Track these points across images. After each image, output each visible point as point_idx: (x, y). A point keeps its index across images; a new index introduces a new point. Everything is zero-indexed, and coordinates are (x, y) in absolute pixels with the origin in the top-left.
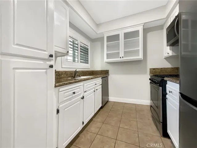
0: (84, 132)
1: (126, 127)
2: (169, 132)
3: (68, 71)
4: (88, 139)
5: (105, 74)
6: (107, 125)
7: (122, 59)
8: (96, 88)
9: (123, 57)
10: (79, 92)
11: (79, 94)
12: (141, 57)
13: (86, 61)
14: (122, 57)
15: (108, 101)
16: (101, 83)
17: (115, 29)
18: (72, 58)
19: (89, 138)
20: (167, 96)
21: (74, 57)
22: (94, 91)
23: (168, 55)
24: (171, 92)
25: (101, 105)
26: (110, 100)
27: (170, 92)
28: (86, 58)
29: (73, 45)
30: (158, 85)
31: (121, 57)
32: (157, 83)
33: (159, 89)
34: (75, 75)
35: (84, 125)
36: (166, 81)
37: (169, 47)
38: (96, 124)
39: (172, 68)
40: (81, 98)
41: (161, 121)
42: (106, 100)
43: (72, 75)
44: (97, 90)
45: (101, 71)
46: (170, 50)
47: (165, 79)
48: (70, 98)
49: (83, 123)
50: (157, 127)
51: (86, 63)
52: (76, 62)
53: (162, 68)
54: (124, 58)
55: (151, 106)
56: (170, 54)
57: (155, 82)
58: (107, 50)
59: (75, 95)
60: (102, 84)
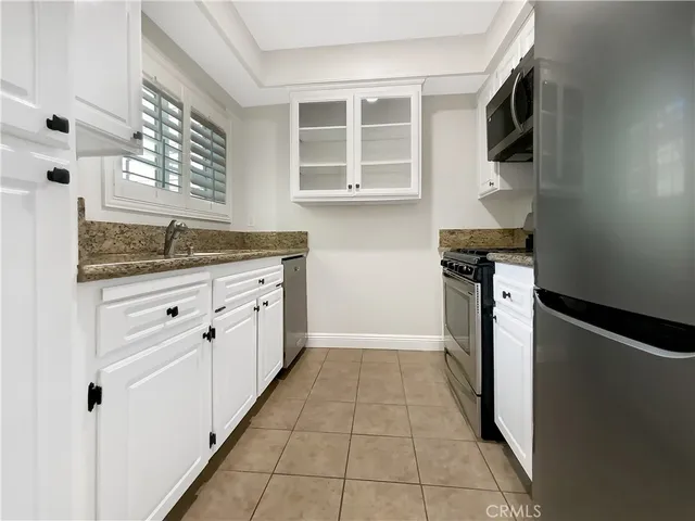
0: (218, 475)
1: (373, 431)
2: (500, 420)
3: (136, 227)
4: (235, 499)
5: (295, 245)
6: (306, 435)
7: (354, 192)
8: (264, 298)
9: (358, 186)
10: (192, 310)
11: (194, 319)
12: (414, 188)
13: (214, 189)
14: (354, 186)
15: (304, 349)
16: (281, 280)
17: (330, 79)
18: (151, 171)
19: (240, 494)
20: (496, 311)
21: (164, 170)
22: (258, 309)
23: (490, 188)
24: (509, 295)
25: (279, 365)
26: (310, 345)
27: (505, 295)
28: (214, 179)
29: (157, 114)
30: (471, 277)
31: (350, 187)
32: (468, 273)
33: (472, 292)
34: (167, 245)
35: (217, 447)
36: (492, 264)
37: (492, 163)
38: (264, 437)
39: (499, 231)
40: (204, 336)
41: (479, 392)
42: (300, 344)
43: (154, 245)
44: (266, 304)
45: (279, 234)
46: (496, 172)
47: (491, 256)
48: (154, 335)
49: (213, 439)
50: (464, 414)
51: (214, 199)
52: (171, 188)
53: (473, 231)
54: (362, 191)
55: (447, 352)
56: (495, 186)
57: (461, 271)
58: (303, 156)
59: (177, 320)
60: (283, 284)
